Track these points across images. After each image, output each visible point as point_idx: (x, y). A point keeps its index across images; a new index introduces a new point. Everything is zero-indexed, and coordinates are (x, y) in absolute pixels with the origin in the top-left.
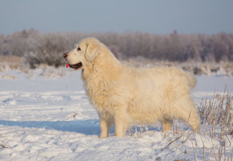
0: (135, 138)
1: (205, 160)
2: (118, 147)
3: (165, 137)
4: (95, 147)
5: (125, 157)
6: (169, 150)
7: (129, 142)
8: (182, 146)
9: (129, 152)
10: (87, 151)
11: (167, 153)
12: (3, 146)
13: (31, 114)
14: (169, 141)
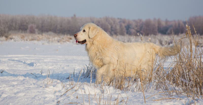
0: (43, 87)
1: (90, 102)
2: (31, 94)
3: (64, 87)
4: (15, 94)
5: (36, 101)
6: (66, 96)
7: (39, 91)
8: (75, 93)
9: (38, 97)
10: (9, 97)
11: (64, 98)
14: (67, 90)
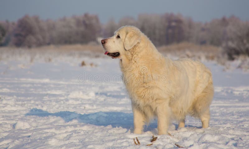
12: (178, 146)
13: (217, 111)
